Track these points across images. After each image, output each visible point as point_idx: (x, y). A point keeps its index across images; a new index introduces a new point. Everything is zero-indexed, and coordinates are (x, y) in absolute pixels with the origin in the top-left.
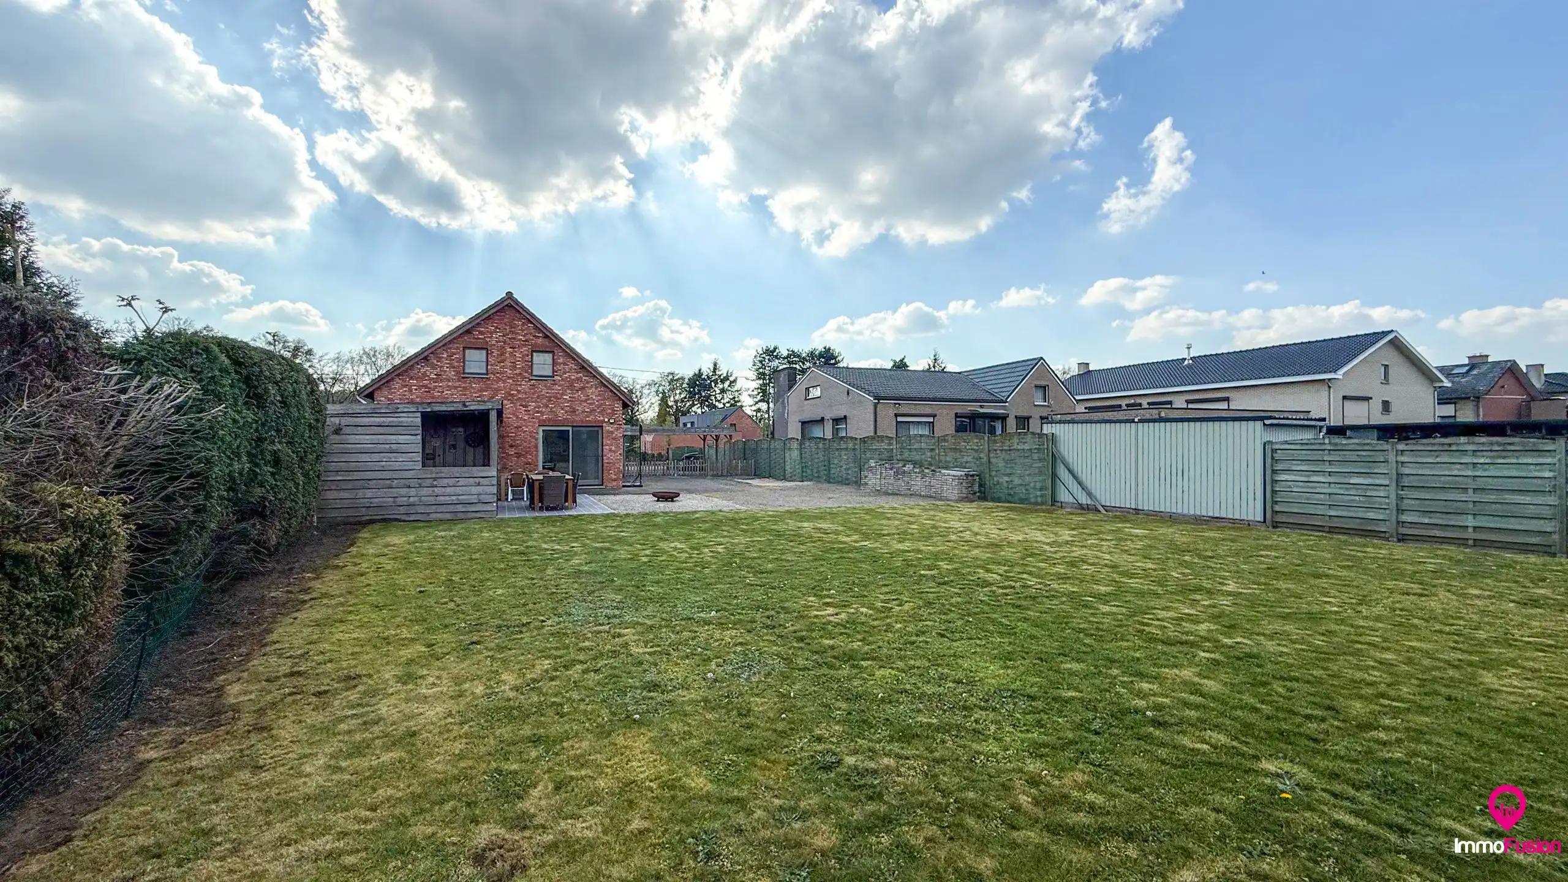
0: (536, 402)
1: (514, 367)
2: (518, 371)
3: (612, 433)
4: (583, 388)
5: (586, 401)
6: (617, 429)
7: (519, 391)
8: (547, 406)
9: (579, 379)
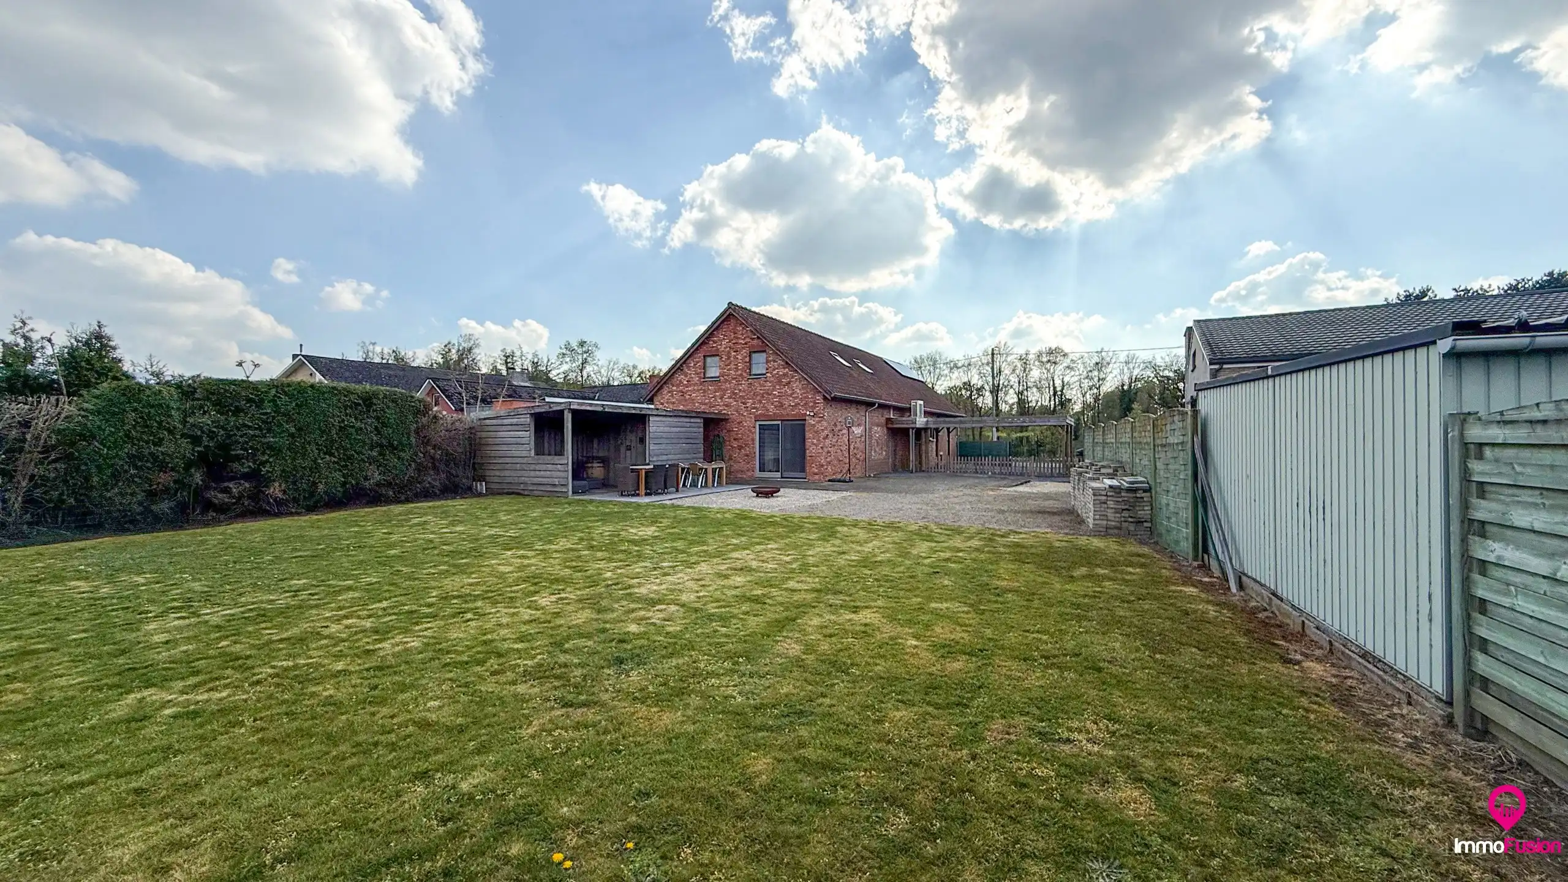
0: (753, 399)
1: (737, 369)
2: (740, 372)
3: (814, 426)
4: (789, 383)
5: (791, 395)
6: (819, 422)
7: (740, 390)
8: (760, 402)
9: (785, 375)
